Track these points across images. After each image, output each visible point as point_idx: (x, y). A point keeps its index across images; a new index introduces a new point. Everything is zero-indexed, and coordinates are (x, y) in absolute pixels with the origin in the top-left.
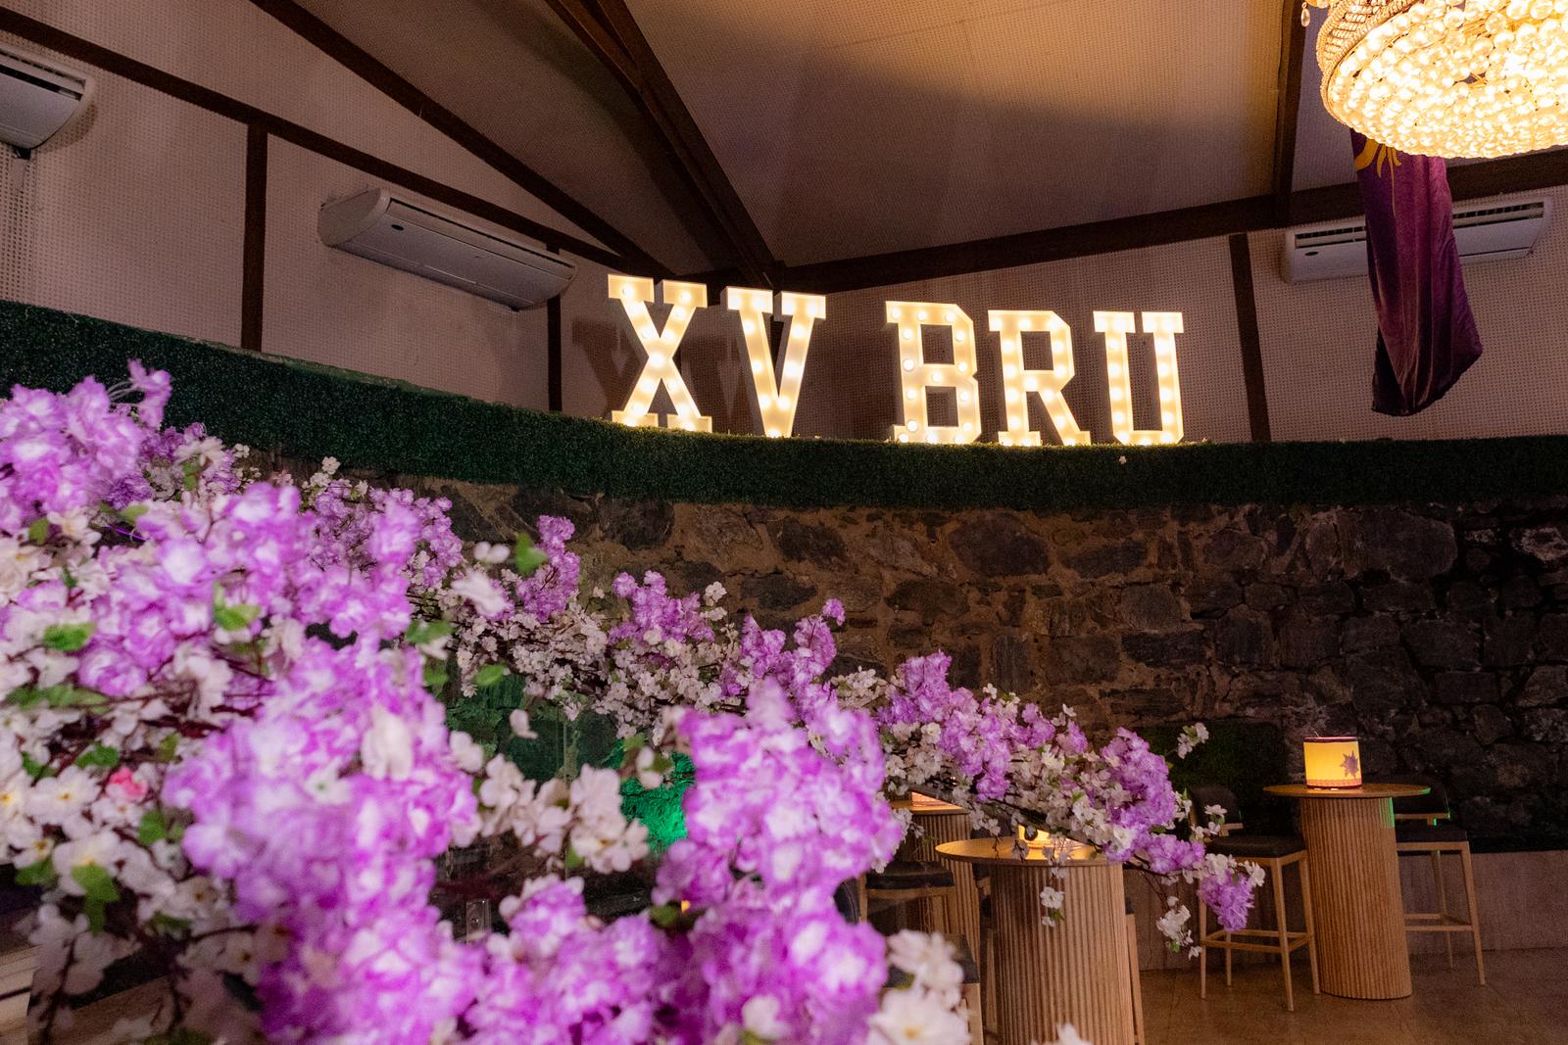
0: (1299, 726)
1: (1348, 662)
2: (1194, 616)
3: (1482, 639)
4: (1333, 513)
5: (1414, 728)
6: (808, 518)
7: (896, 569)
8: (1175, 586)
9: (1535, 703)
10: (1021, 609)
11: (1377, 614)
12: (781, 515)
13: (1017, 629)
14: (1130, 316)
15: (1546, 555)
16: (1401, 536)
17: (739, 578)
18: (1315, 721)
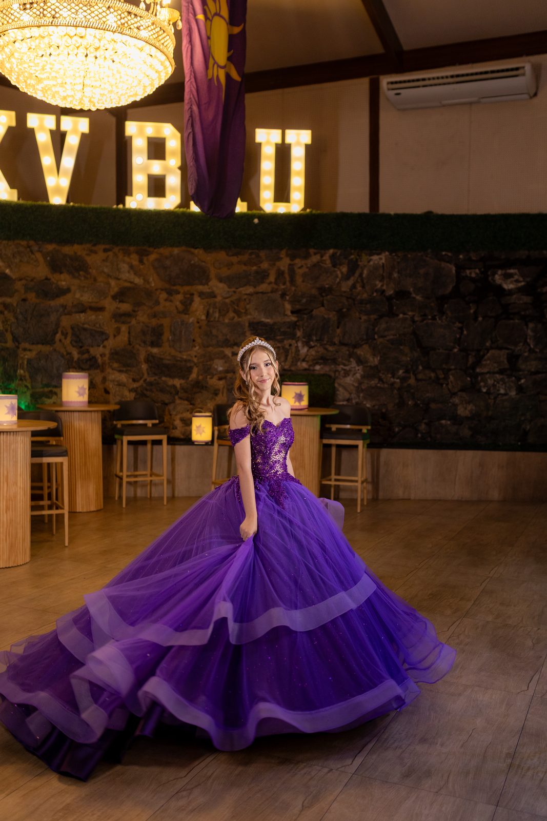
0: (345, 377)
1: (378, 343)
2: (292, 312)
3: (462, 333)
4: (383, 256)
5: (412, 381)
6: (67, 250)
7: (119, 279)
8: (283, 295)
9: (485, 370)
10: (190, 304)
11: (401, 316)
12: (50, 247)
13: (187, 316)
14: (279, 132)
15: (509, 286)
16: (422, 271)
17: (24, 282)
18: (354, 374)
